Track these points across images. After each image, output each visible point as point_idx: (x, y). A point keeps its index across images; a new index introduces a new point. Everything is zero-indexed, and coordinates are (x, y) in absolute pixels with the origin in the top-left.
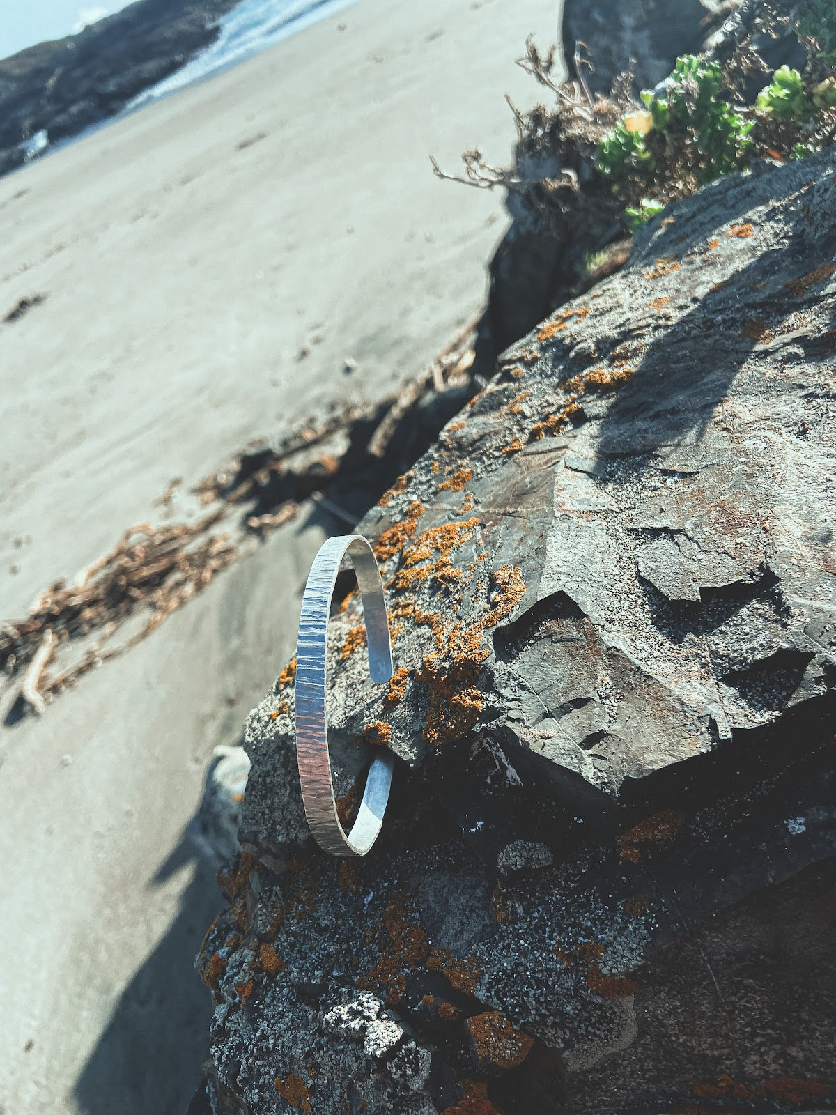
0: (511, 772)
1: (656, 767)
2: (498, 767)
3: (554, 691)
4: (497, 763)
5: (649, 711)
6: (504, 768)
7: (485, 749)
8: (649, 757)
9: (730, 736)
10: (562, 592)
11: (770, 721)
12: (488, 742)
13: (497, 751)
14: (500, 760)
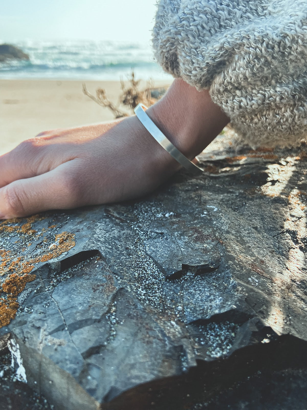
0: (21, 371)
1: (137, 382)
2: (13, 365)
3: (74, 311)
4: (13, 361)
5: (140, 336)
6: (17, 366)
7: (7, 348)
8: (135, 372)
9: (195, 364)
10: (98, 251)
11: (221, 357)
12: (11, 344)
13: (16, 351)
14: (15, 359)
